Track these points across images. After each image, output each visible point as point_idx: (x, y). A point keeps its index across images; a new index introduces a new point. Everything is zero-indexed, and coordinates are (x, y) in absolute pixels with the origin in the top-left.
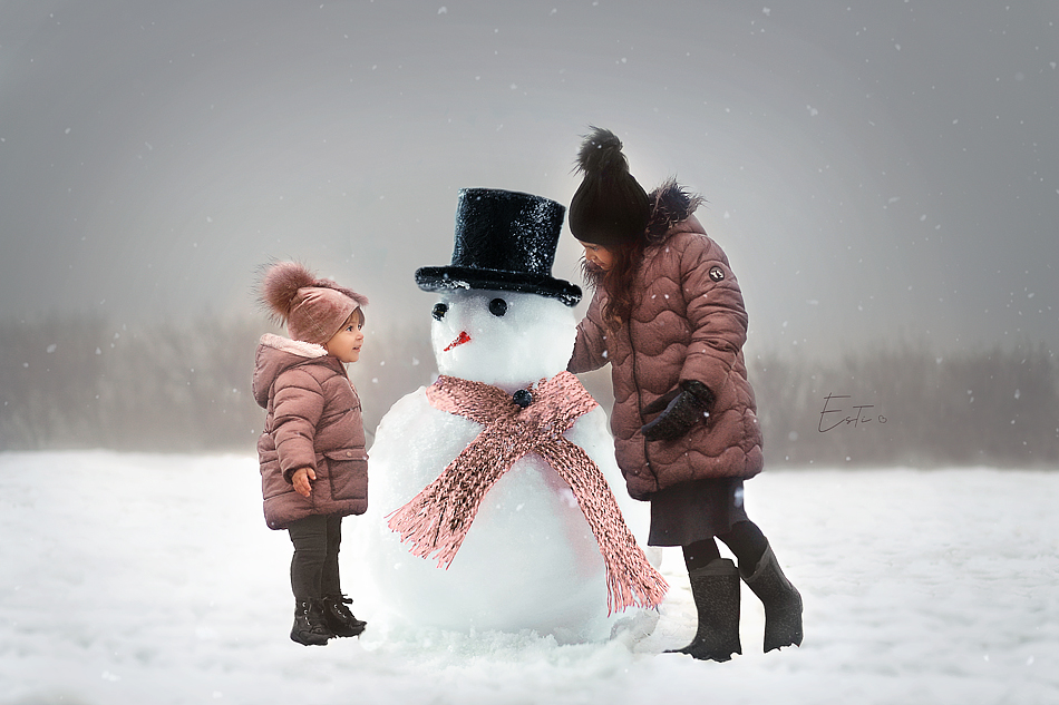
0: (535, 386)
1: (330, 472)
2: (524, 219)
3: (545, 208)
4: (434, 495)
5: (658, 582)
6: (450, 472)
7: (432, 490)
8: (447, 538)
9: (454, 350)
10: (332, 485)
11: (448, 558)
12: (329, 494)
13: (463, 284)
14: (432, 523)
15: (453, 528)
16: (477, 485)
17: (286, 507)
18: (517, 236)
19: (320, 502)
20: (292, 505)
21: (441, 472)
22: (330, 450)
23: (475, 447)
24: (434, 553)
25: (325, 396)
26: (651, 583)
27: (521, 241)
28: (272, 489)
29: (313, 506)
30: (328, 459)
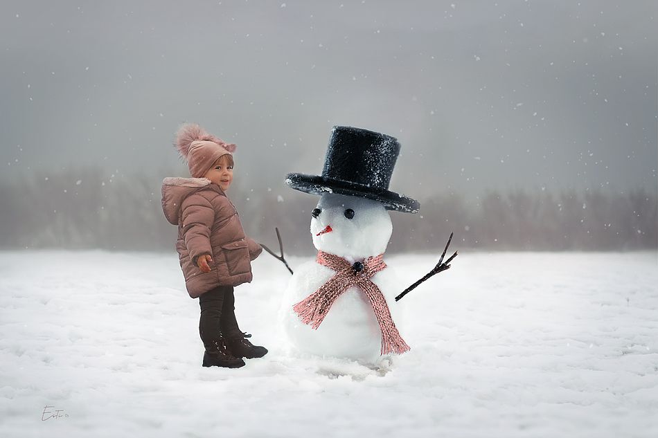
0: (366, 260)
1: (226, 256)
2: (373, 150)
3: (388, 144)
4: (313, 299)
5: (403, 343)
6: (321, 290)
7: (313, 296)
8: (317, 317)
9: (322, 236)
10: (228, 266)
11: (317, 325)
12: (228, 272)
13: (328, 189)
14: (312, 310)
15: (320, 313)
16: (332, 296)
17: (200, 285)
18: (367, 161)
19: (222, 278)
20: (204, 282)
21: (316, 289)
22: (224, 244)
23: (332, 280)
24: (311, 322)
25: (214, 209)
26: (400, 343)
27: (369, 165)
28: (190, 274)
29: (219, 281)
30: (224, 249)
